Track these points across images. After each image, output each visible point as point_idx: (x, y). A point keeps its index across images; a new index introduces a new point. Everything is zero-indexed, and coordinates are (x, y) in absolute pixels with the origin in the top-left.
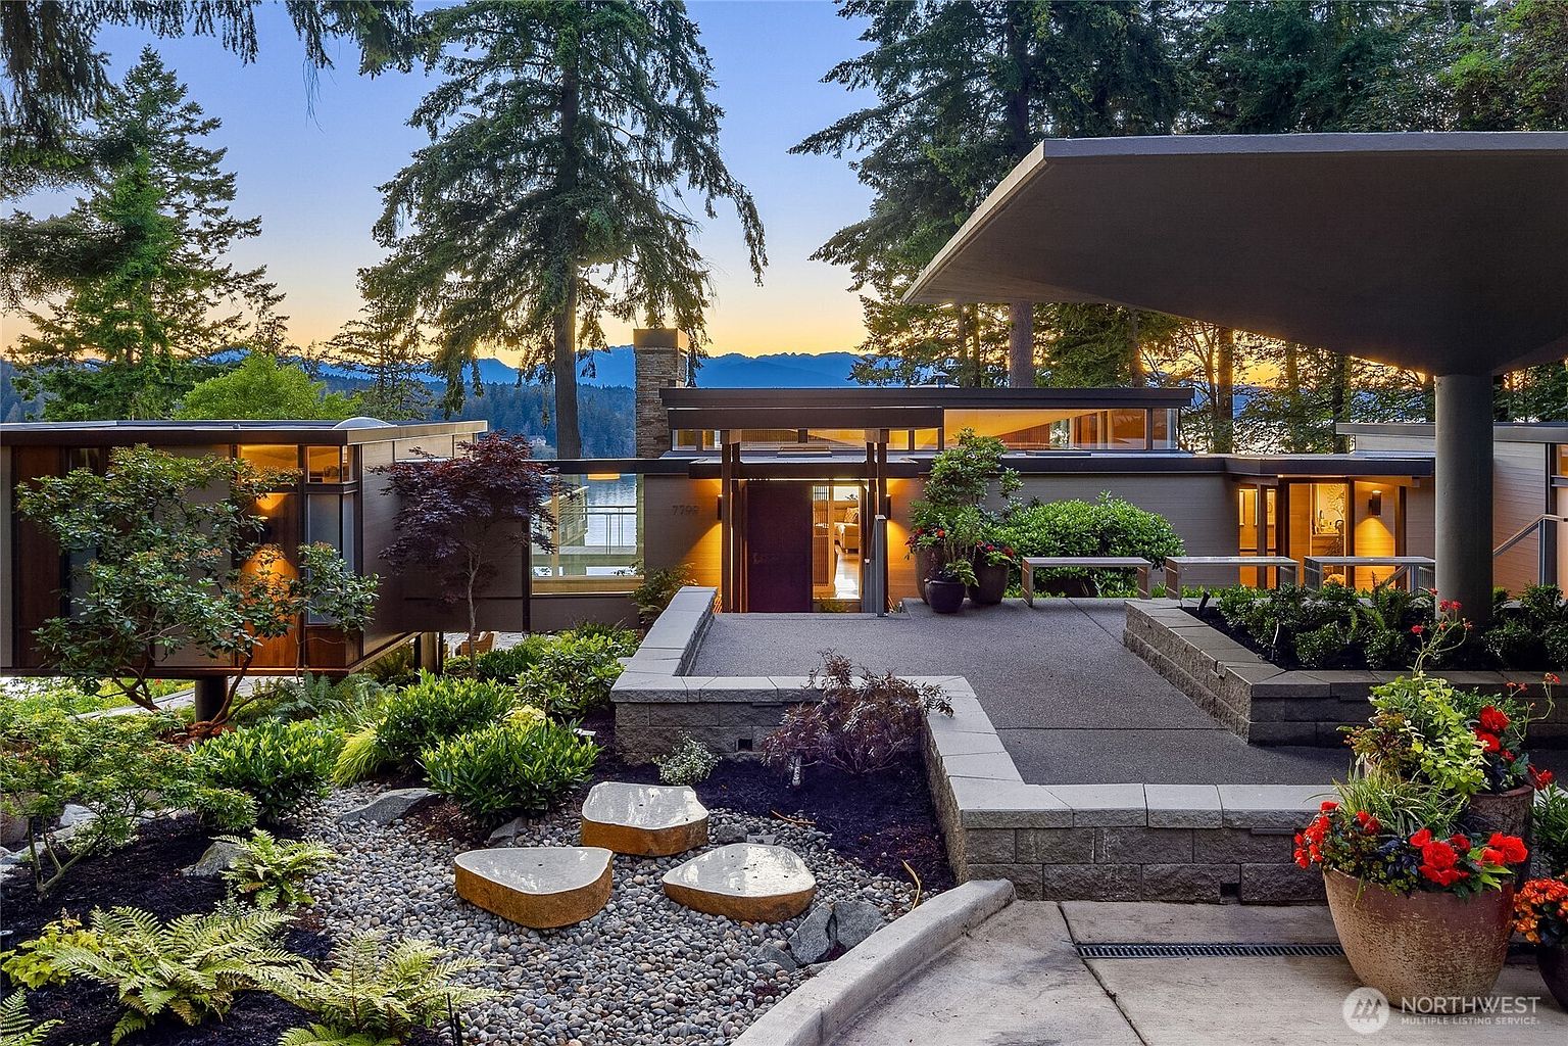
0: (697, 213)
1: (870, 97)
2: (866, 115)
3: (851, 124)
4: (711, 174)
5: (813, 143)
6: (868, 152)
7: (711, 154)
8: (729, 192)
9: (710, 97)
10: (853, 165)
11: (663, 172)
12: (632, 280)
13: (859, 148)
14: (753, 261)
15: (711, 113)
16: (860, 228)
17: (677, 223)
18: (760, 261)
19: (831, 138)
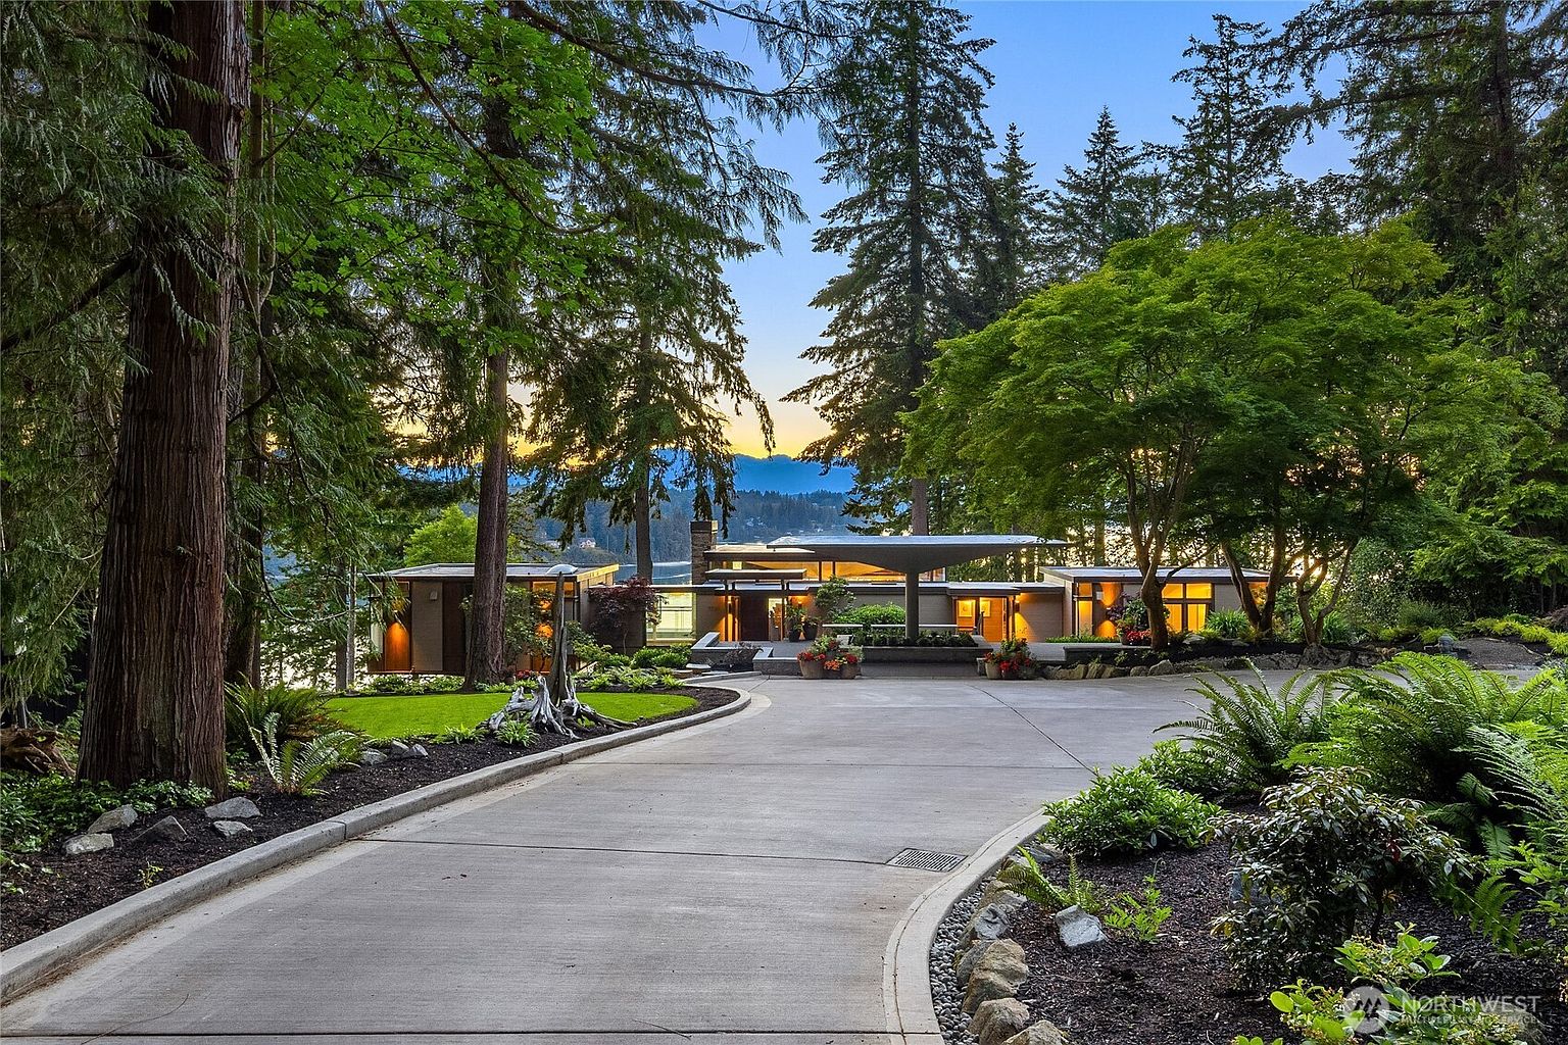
0: (730, 412)
1: (827, 367)
2: (825, 378)
3: (816, 383)
4: (739, 385)
5: (793, 396)
6: (824, 401)
7: (738, 371)
8: (751, 398)
9: (738, 330)
10: (816, 409)
11: (708, 389)
12: (686, 462)
13: (819, 399)
14: (766, 444)
15: (736, 341)
16: (822, 442)
17: (716, 420)
18: (771, 444)
19: (804, 391)
